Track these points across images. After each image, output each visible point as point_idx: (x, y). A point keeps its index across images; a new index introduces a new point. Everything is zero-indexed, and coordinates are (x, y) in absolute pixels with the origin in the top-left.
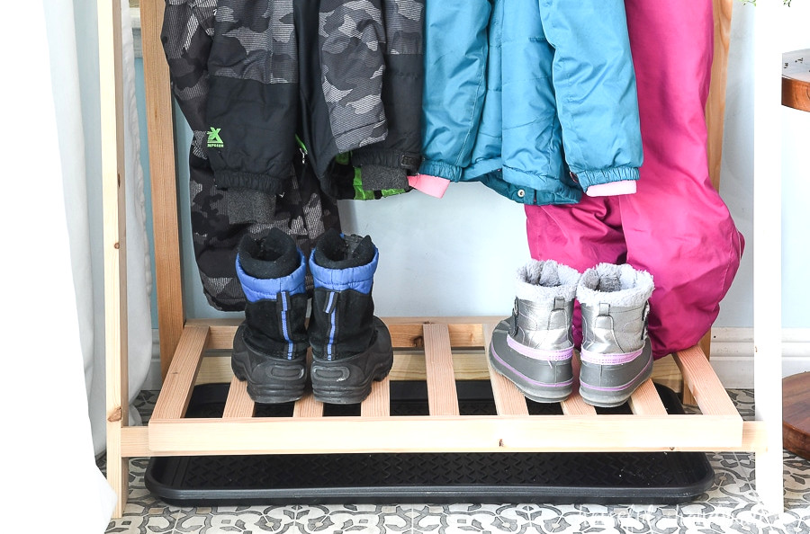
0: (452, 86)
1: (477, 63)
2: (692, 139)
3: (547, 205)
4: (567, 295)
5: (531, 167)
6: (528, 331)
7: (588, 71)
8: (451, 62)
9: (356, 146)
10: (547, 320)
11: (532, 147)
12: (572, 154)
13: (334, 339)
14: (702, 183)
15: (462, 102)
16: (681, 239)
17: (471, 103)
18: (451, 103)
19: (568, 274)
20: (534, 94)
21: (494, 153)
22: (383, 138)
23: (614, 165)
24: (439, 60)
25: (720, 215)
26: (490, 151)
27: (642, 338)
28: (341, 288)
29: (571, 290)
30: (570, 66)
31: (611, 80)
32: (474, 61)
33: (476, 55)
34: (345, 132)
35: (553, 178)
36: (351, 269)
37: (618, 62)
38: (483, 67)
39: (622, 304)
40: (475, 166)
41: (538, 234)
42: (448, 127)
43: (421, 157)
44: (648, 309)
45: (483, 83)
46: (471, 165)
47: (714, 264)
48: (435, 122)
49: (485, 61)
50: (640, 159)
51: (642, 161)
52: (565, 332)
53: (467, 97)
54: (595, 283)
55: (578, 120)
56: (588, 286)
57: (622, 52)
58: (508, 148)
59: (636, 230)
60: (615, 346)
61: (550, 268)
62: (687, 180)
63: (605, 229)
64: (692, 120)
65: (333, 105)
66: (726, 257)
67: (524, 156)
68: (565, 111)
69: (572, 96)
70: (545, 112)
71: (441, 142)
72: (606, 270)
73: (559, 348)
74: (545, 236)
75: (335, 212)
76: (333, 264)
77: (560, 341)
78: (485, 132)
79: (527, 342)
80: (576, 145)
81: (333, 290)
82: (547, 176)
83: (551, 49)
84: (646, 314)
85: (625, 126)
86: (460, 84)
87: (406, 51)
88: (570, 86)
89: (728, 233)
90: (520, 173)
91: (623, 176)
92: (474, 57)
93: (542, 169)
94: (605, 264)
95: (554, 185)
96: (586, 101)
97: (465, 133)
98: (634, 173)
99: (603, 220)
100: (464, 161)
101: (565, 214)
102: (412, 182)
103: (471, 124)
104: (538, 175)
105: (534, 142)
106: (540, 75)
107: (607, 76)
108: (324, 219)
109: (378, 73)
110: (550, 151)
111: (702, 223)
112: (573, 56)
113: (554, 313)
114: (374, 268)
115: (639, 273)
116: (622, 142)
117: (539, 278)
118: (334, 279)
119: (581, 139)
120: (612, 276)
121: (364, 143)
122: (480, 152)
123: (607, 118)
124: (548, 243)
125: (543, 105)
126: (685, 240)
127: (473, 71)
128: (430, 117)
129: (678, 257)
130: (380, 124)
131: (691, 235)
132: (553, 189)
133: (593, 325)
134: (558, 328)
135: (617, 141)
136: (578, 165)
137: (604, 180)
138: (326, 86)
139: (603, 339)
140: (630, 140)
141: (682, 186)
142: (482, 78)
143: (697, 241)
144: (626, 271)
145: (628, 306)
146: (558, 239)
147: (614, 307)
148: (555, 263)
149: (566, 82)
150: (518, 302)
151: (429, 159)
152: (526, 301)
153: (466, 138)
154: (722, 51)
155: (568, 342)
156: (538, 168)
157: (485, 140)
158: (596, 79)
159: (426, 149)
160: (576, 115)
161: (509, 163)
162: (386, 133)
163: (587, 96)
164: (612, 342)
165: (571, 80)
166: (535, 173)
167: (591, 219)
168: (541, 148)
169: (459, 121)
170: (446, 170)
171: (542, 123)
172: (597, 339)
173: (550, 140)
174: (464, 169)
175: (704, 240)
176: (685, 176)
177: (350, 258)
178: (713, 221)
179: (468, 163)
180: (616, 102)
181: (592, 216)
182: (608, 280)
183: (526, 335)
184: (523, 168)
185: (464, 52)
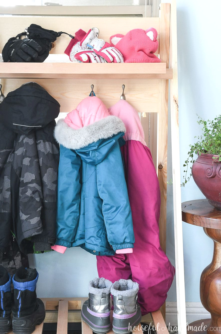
0: (67, 213)
1: (76, 205)
2: (153, 232)
3: (104, 256)
4: (107, 292)
5: (95, 243)
6: (93, 306)
7: (114, 209)
8: (67, 204)
9: (31, 236)
10: (100, 301)
11: (95, 235)
12: (109, 238)
13: (21, 309)
14: (158, 248)
15: (71, 219)
16: (151, 270)
17: (74, 219)
18: (67, 219)
19: (108, 283)
20: (96, 216)
21: (83, 237)
22: (41, 233)
23: (124, 242)
24: (62, 204)
25: (165, 260)
26: (81, 236)
27: (135, 308)
28: (23, 289)
29: (108, 290)
30: (108, 207)
31: (122, 212)
32: (75, 204)
33: (76, 202)
34: (27, 231)
35: (103, 247)
36: (27, 282)
37: (124, 206)
38: (78, 206)
39: (126, 295)
40: (76, 242)
41: (101, 266)
42: (66, 228)
43: (56, 239)
44: (137, 297)
45: (78, 212)
46: (74, 242)
47: (164, 279)
48: (61, 226)
49: (79, 204)
50: (133, 240)
51: (134, 241)
52: (106, 306)
53: (73, 217)
54: (118, 287)
55: (111, 226)
56: (115, 288)
57: (126, 202)
58: (87, 236)
59: (135, 266)
60: (125, 311)
61: (102, 281)
62: (153, 247)
63: (125, 265)
64: (153, 226)
65: (23, 221)
66: (168, 276)
67: (92, 239)
68: (107, 223)
69: (109, 217)
70: (100, 223)
71: (63, 233)
72: (122, 282)
73: (104, 312)
74: (103, 268)
75: (27, 258)
76: (21, 280)
77: (105, 309)
78: (80, 229)
79: (93, 310)
80: (111, 235)
81: (20, 290)
82: (101, 246)
83: (102, 200)
84: (136, 299)
85: (128, 228)
86: (70, 212)
87: (50, 201)
88: (108, 213)
89: (168, 267)
90: (91, 245)
91: (128, 246)
92: (75, 203)
93: (99, 243)
94: (122, 279)
95: (103, 249)
96: (114, 220)
97: (72, 230)
98: (131, 245)
99: (124, 262)
100: (72, 240)
101: (110, 259)
102: (53, 248)
103: (74, 227)
104: (98, 246)
105: (96, 234)
106: (98, 209)
107: (121, 211)
108: (22, 261)
109: (39, 209)
110: (102, 237)
111: (158, 263)
112: (109, 203)
113: (102, 299)
114: (36, 281)
115: (134, 283)
116: (127, 234)
117: (98, 285)
118: (21, 286)
119: (112, 233)
120: (125, 284)
121: (34, 234)
122: (78, 237)
123: (121, 226)
124: (104, 270)
125: (99, 220)
126: (153, 270)
127: (75, 208)
128: (59, 224)
129: (150, 276)
130: (39, 228)
131: (154, 268)
132: (103, 251)
133: (116, 303)
134: (104, 304)
135: (125, 234)
136: (112, 242)
137: (121, 248)
138: (21, 213)
139: (121, 309)
140: (129, 233)
141: (151, 250)
142: (78, 210)
143: (157, 270)
144: (130, 282)
145: (129, 296)
146: (108, 269)
147: (124, 297)
148: (104, 279)
149: (107, 212)
150: (90, 294)
151: (59, 239)
152: (92, 294)
153: (72, 232)
154: (164, 200)
155: (108, 310)
156: (98, 243)
157: (79, 232)
158: (117, 211)
159: (58, 236)
160: (110, 224)
161: (88, 241)
162: (42, 231)
163: (115, 217)
164: (123, 310)
165: (109, 211)
166: (96, 245)
167: (119, 261)
168: (99, 236)
169: (70, 225)
170: (65, 243)
171: (99, 227)
172: (118, 309)
173: (102, 233)
174: (72, 243)
175: (159, 270)
176: (152, 246)
177: (28, 277)
178: (162, 262)
179: (74, 241)
180: (124, 220)
181: (120, 260)
182: (123, 285)
183: (93, 307)
184: (92, 243)
185: (71, 201)
